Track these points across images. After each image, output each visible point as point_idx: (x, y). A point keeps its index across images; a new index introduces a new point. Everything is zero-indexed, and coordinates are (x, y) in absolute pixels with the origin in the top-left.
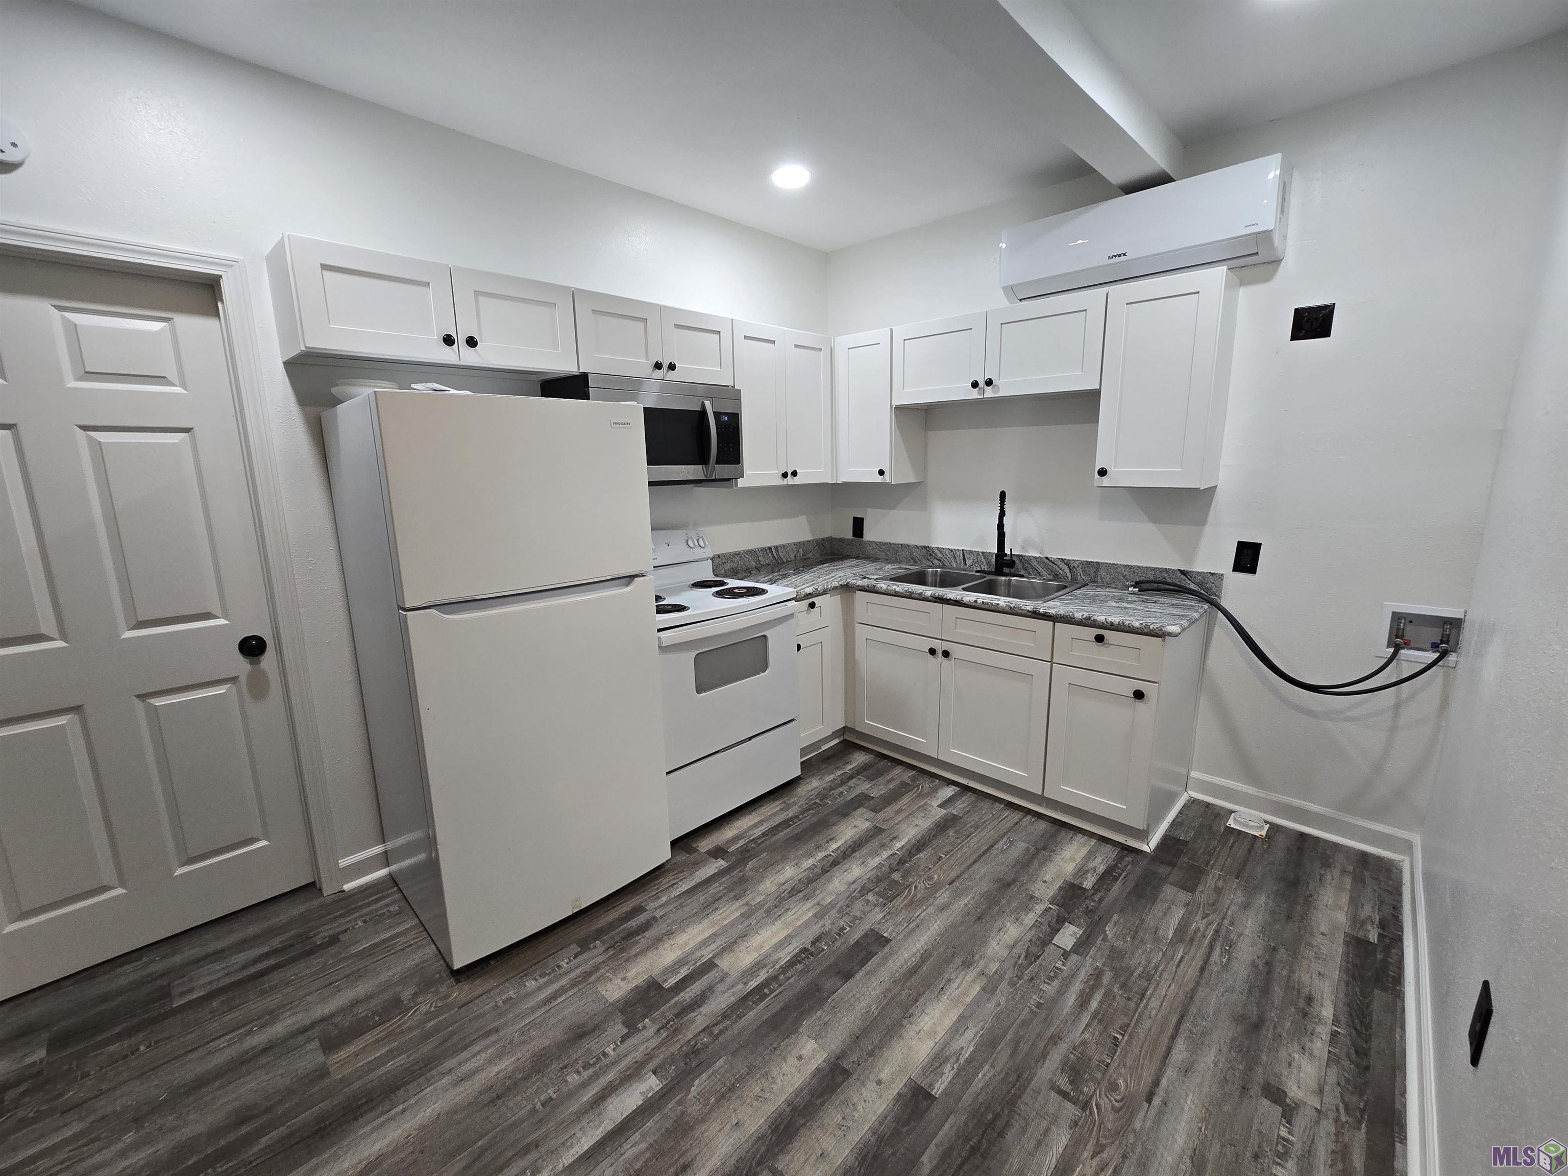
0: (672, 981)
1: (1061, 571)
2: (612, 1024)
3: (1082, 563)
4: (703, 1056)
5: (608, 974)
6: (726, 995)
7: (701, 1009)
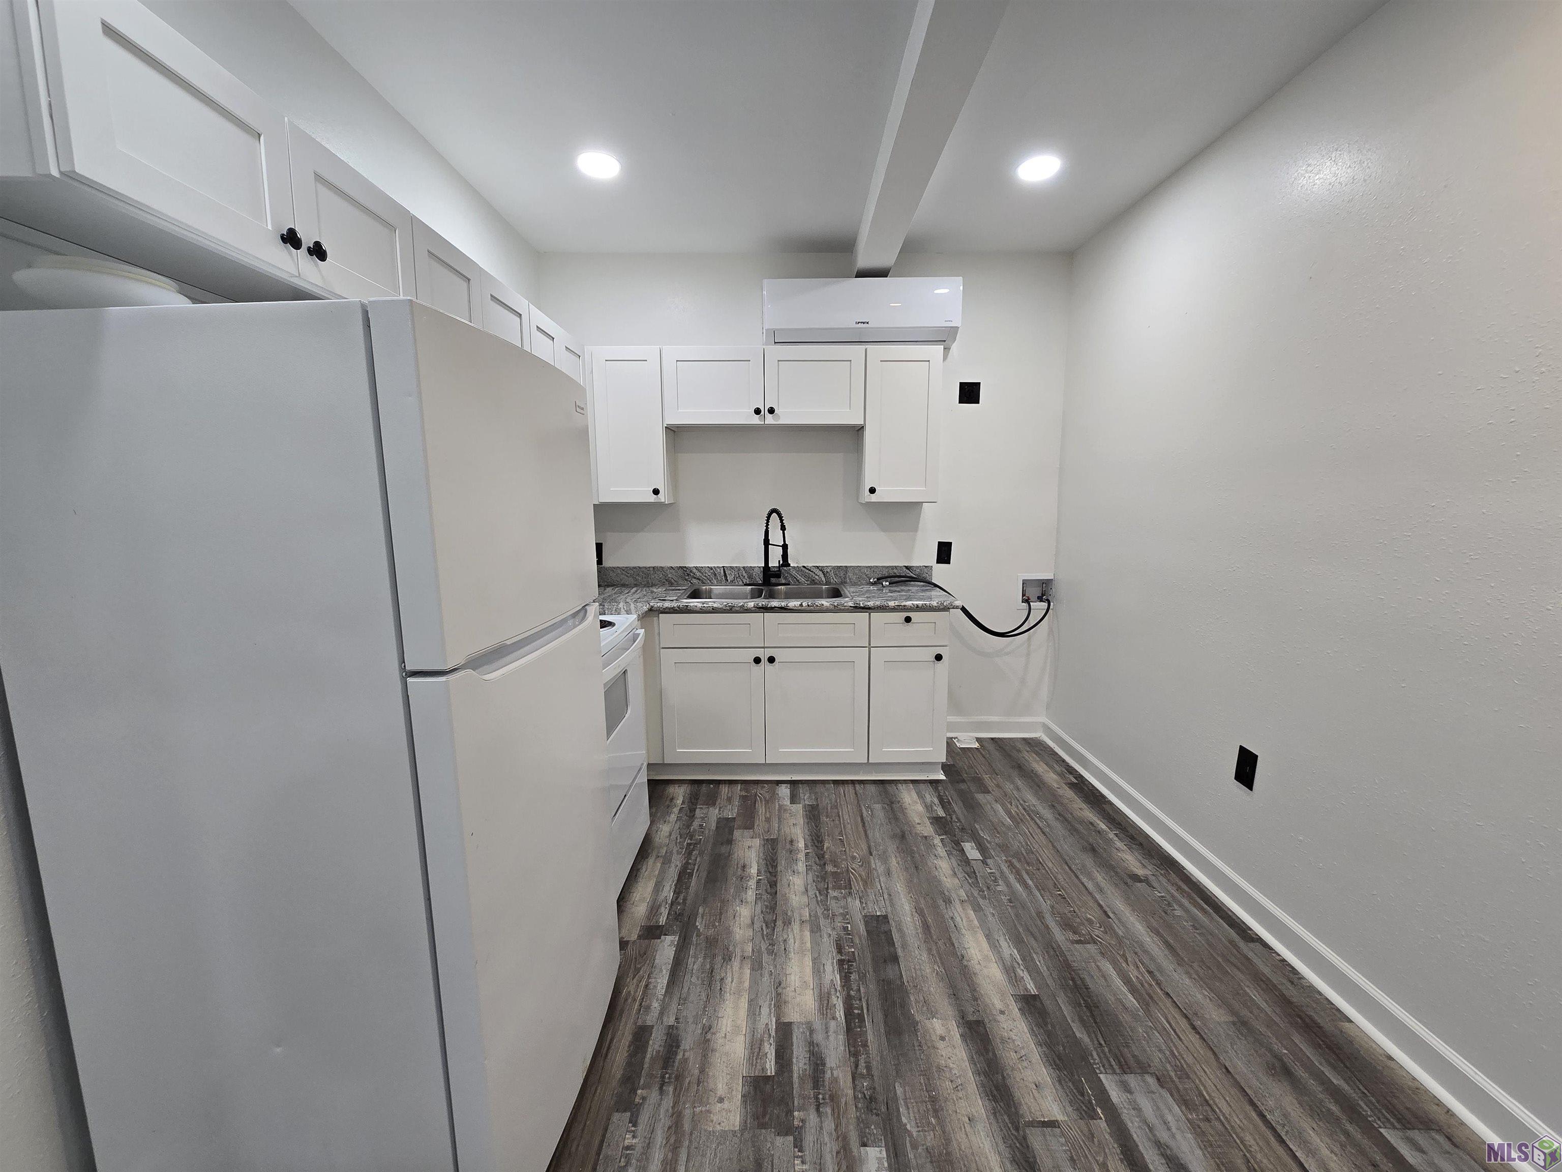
0: (771, 1067)
1: (817, 577)
2: (769, 1145)
3: (834, 568)
4: (881, 1098)
5: (698, 1110)
6: (832, 1038)
7: (828, 1065)
